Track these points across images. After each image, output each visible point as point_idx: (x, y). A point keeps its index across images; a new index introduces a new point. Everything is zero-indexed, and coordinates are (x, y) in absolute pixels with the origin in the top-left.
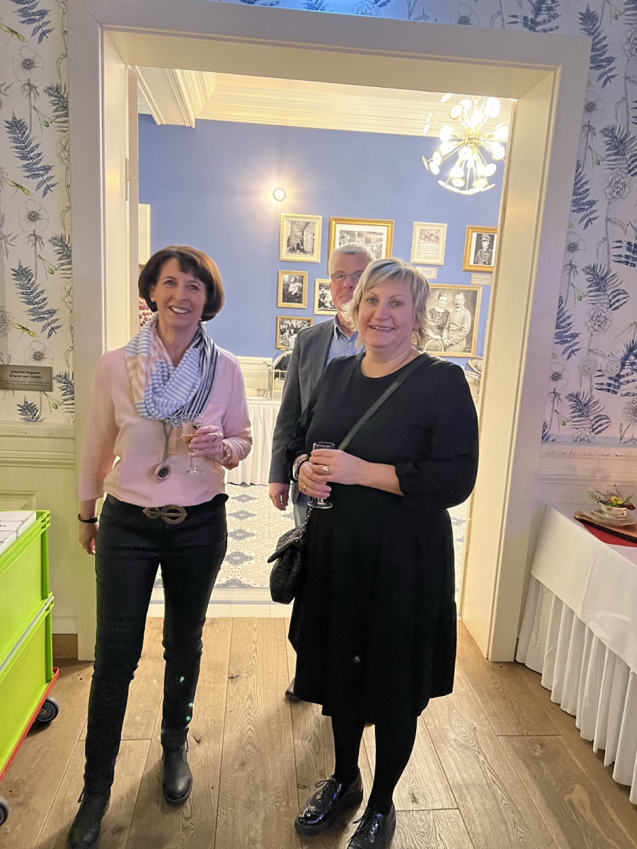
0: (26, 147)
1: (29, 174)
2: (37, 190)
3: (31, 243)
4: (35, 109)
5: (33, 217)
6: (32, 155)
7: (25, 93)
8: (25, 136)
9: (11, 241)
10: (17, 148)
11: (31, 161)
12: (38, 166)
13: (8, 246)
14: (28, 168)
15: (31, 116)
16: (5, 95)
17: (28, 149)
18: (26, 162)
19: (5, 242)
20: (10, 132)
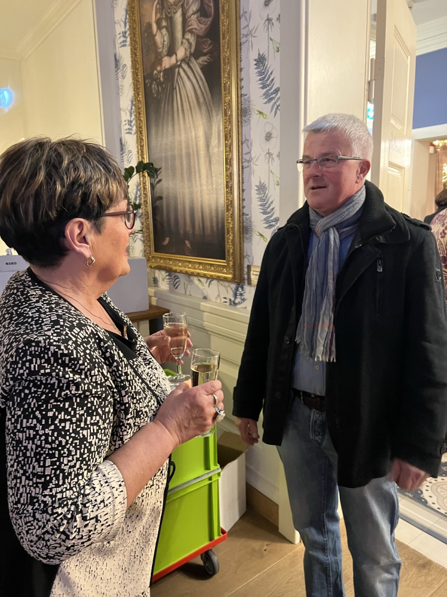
0: (265, 77)
1: (266, 100)
2: (272, 111)
3: (267, 160)
4: (271, 40)
5: (268, 137)
6: (268, 82)
7: (266, 28)
8: (265, 67)
9: (256, 161)
10: (260, 80)
11: (268, 88)
12: (272, 91)
13: (254, 166)
14: (266, 95)
15: (268, 47)
16: (255, 37)
17: (267, 78)
18: (265, 90)
19: (253, 163)
20: (256, 68)
